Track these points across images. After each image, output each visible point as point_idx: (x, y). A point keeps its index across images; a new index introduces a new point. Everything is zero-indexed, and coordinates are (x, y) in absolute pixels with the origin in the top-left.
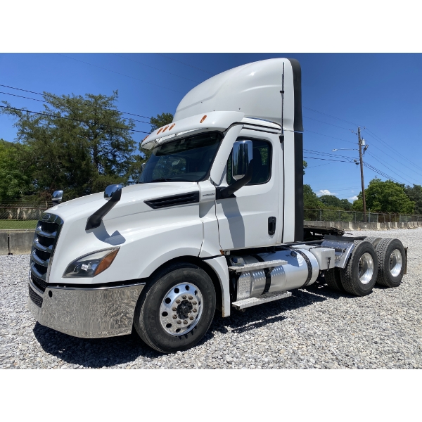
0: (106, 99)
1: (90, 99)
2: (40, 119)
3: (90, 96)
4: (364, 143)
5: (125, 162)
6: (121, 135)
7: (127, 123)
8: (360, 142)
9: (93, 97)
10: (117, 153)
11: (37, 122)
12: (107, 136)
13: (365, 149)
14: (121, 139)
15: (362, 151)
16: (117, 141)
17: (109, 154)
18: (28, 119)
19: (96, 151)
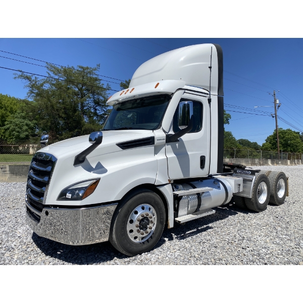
0: (91, 69)
1: (80, 69)
2: (44, 83)
3: (80, 67)
4: (278, 102)
5: (103, 114)
6: (101, 95)
7: (105, 87)
8: (275, 101)
9: (82, 68)
10: (97, 108)
11: (42, 85)
12: (91, 95)
13: (279, 106)
14: (101, 98)
15: (277, 107)
16: (98, 99)
17: (92, 108)
18: (36, 83)
19: (83, 106)
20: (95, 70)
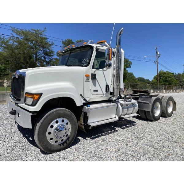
0: (41, 31)
1: (33, 31)
3: (33, 30)
5: (49, 61)
6: (48, 48)
7: (50, 43)
10: (46, 57)
12: (41, 49)
14: (48, 50)
15: (158, 57)
16: (46, 51)
17: (43, 57)
19: (36, 56)
20: (44, 31)
